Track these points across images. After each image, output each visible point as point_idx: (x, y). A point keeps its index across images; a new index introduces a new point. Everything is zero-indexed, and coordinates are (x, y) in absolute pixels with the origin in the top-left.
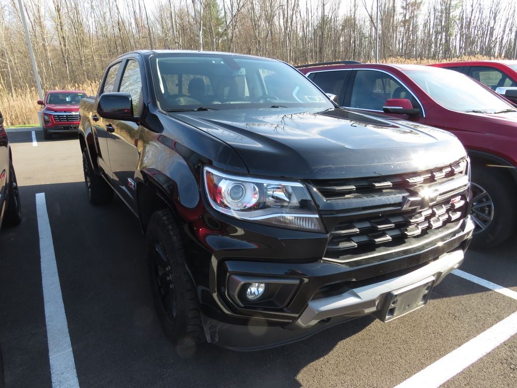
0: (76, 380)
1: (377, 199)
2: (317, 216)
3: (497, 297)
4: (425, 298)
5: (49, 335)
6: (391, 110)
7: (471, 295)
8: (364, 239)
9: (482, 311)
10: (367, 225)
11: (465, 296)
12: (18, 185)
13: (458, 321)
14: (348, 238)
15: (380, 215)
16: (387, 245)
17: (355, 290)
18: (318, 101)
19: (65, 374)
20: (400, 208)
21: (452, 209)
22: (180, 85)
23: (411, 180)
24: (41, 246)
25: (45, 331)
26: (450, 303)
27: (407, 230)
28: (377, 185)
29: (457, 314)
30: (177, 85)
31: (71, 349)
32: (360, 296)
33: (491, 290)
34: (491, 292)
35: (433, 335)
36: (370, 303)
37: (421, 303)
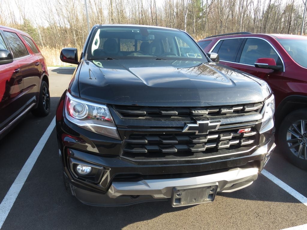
0: (15, 200)
1: (163, 123)
2: (115, 128)
3: (302, 208)
4: (212, 196)
5: (19, 174)
6: (259, 66)
7: (282, 203)
8: (156, 148)
9: (282, 217)
10: (157, 139)
11: (276, 203)
12: (50, 96)
13: (258, 219)
14: (143, 146)
15: (164, 133)
16: (175, 154)
17: (147, 181)
18: (196, 57)
19: (12, 196)
20: (181, 130)
21: (241, 137)
22: (136, 46)
23: (195, 112)
24: (48, 129)
25: (19, 172)
26: (261, 205)
27: (193, 147)
28: (163, 112)
29: (261, 214)
30: (134, 46)
31: (23, 184)
32: (150, 185)
33: (301, 202)
34: (300, 204)
35: (231, 224)
36: (159, 192)
37: (208, 199)
